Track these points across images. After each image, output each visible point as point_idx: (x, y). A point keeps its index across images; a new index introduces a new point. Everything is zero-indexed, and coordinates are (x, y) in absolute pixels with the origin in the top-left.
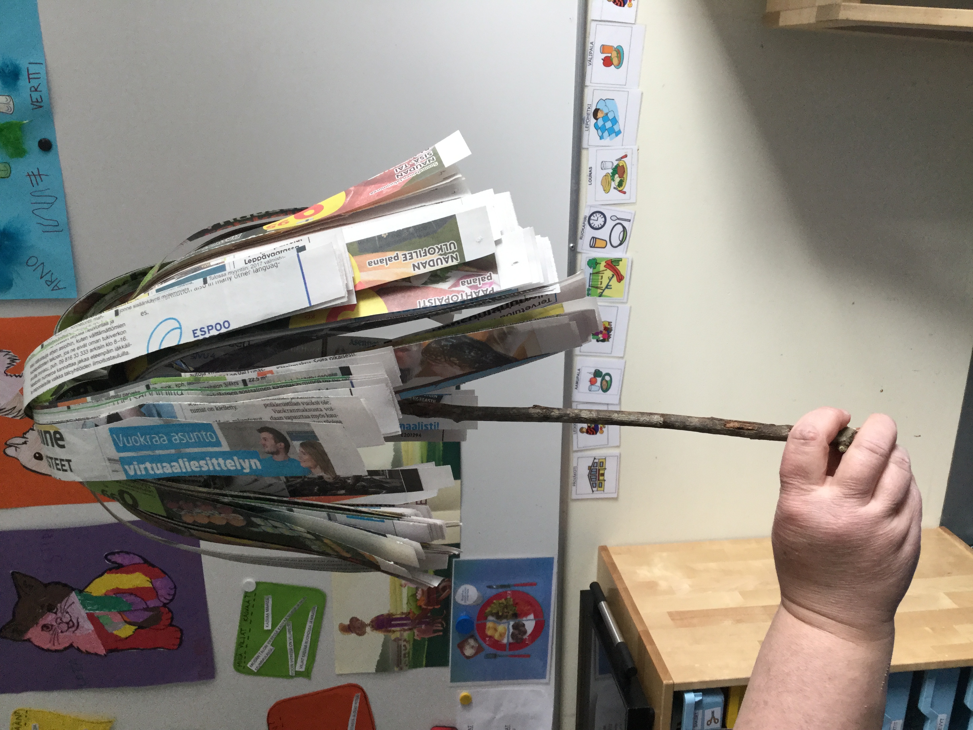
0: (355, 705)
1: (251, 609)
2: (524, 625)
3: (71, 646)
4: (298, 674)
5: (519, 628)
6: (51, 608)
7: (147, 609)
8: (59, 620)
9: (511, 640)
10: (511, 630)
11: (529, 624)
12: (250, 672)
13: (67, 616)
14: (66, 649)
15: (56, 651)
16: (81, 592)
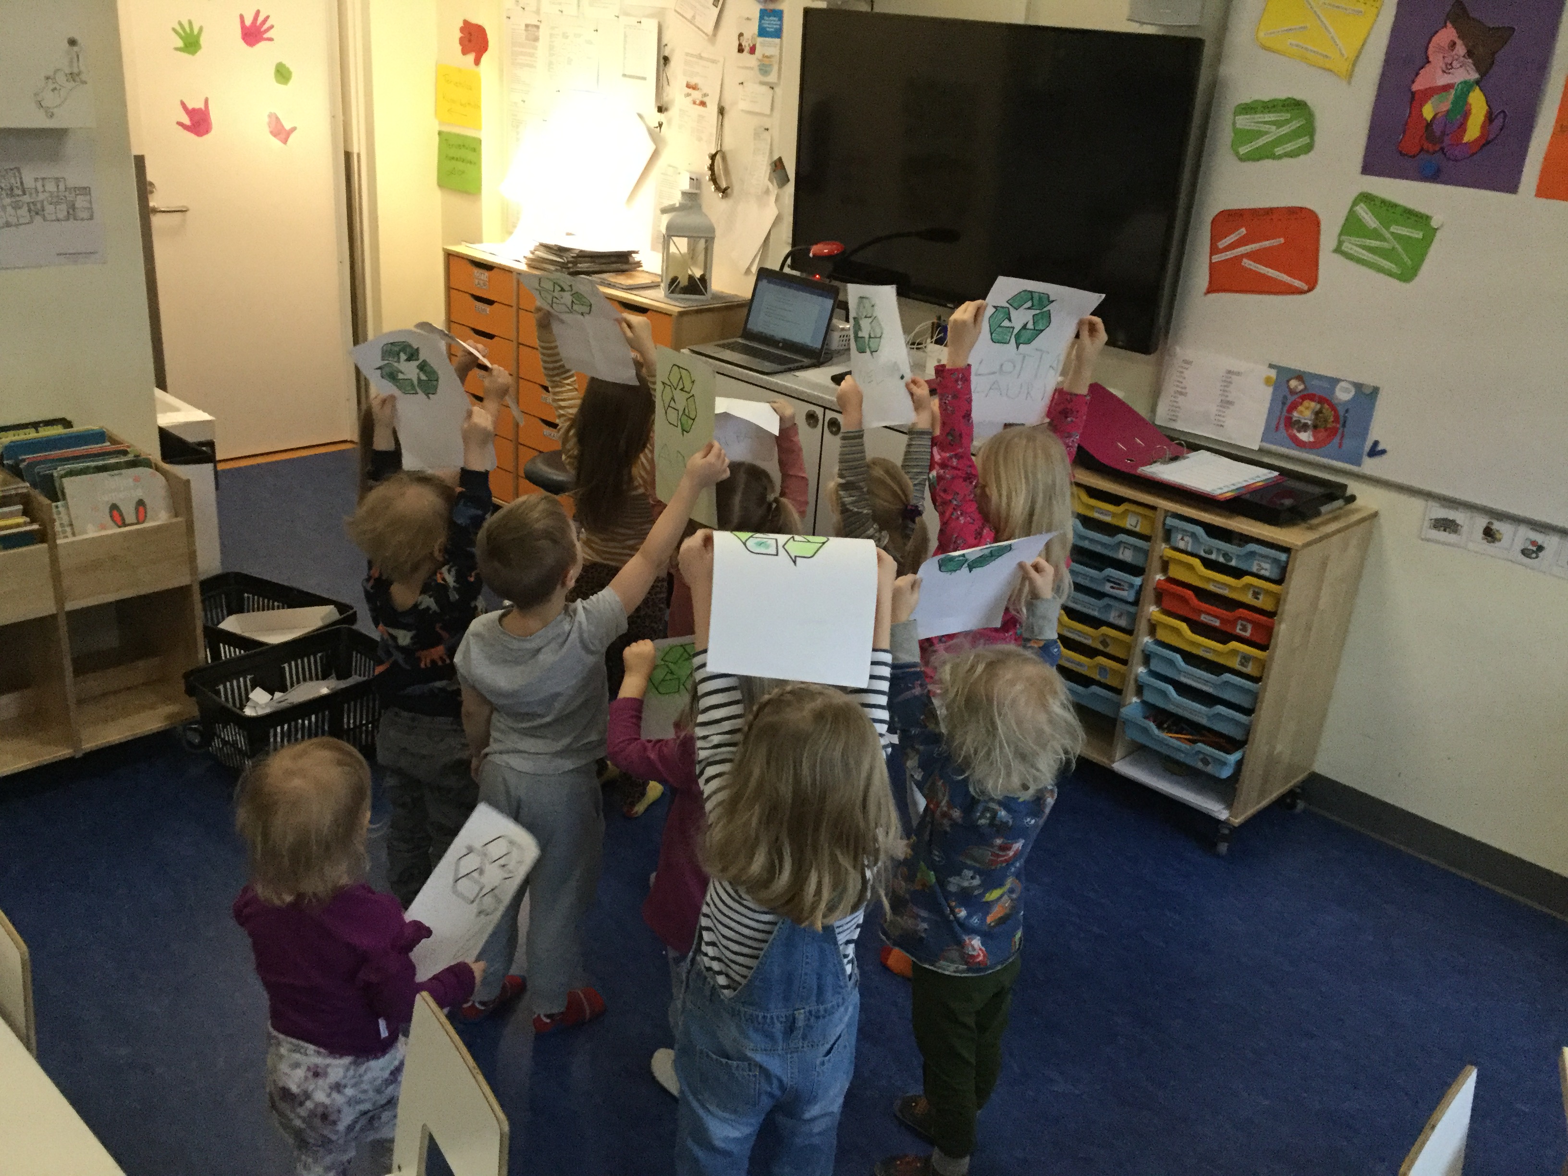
0: (1297, 283)
1: (1414, 218)
2: (1305, 431)
3: (1429, 62)
4: (1340, 243)
5: (1304, 427)
6: (1470, 54)
7: (1443, 133)
8: (1456, 57)
9: (1294, 419)
10: (1303, 421)
11: (1305, 436)
12: (1355, 203)
13: (1458, 66)
14: (1427, 58)
15: (1427, 48)
16: (1477, 82)
